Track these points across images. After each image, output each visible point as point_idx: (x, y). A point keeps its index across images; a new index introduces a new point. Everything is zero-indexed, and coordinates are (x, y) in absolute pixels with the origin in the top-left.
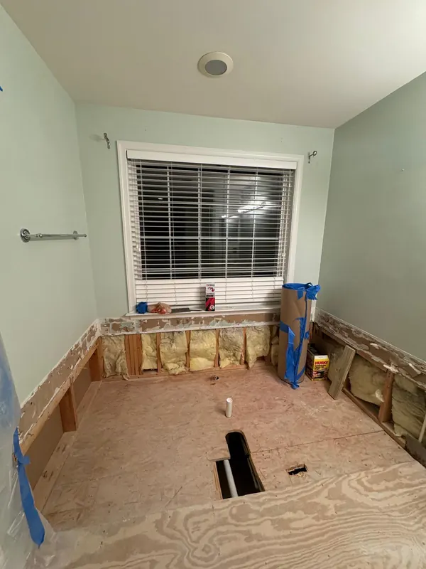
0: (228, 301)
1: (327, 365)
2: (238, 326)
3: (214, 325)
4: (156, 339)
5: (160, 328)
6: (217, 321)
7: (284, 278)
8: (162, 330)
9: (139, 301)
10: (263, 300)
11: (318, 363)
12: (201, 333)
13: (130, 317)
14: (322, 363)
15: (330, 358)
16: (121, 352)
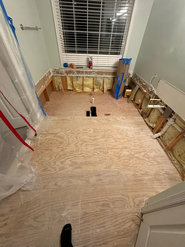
0: (98, 65)
1: (130, 93)
2: (101, 76)
3: (92, 75)
4: (72, 78)
5: (73, 74)
6: (93, 73)
7: (122, 56)
8: (74, 75)
9: (65, 62)
10: (112, 66)
11: (127, 92)
12: (87, 78)
13: (62, 68)
14: (129, 92)
15: (132, 91)
16: (60, 82)
